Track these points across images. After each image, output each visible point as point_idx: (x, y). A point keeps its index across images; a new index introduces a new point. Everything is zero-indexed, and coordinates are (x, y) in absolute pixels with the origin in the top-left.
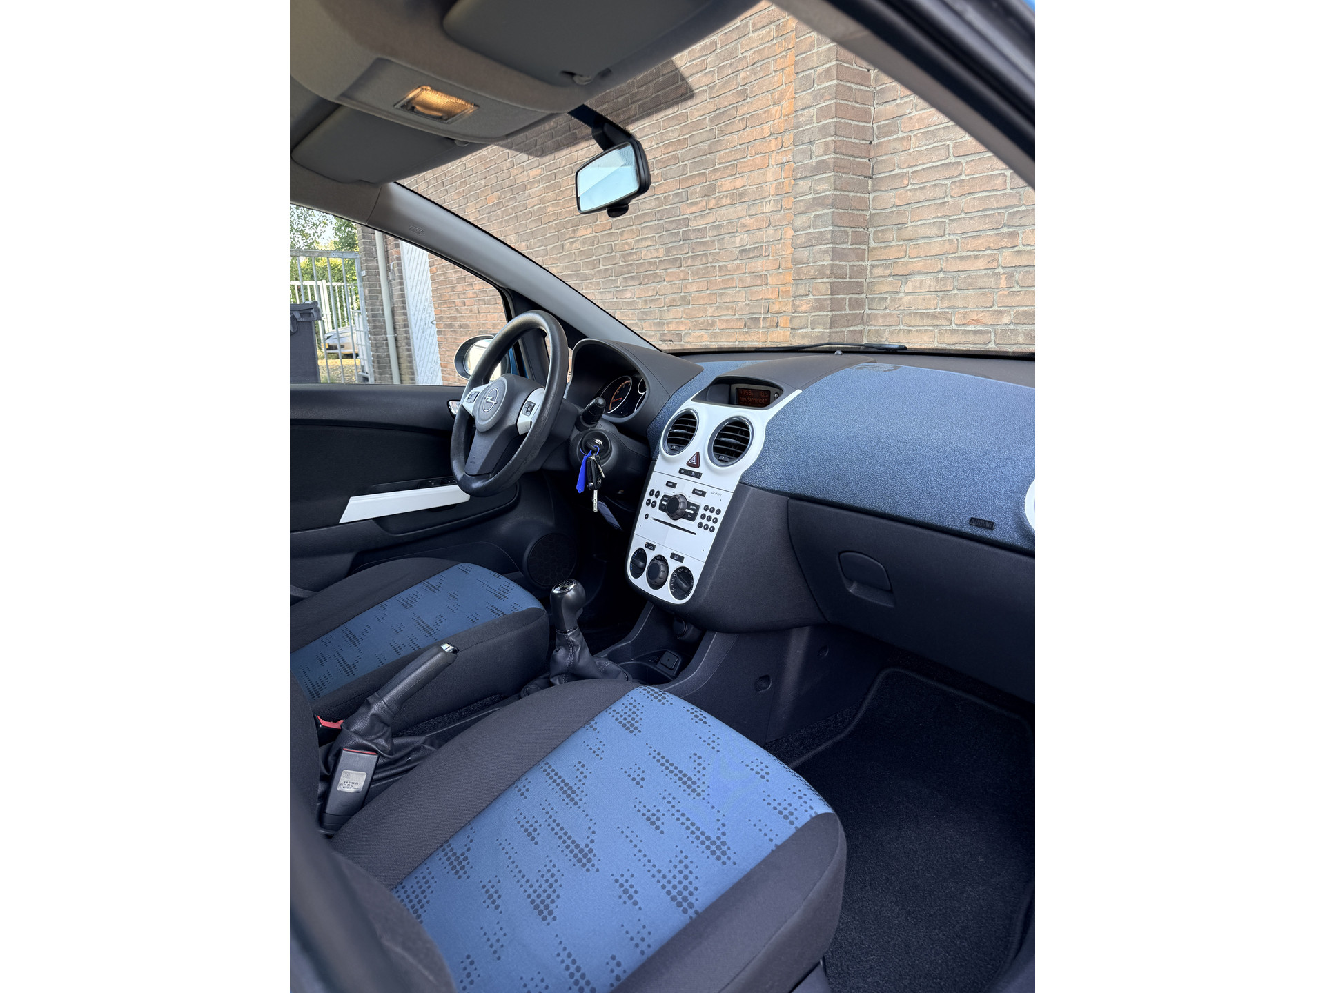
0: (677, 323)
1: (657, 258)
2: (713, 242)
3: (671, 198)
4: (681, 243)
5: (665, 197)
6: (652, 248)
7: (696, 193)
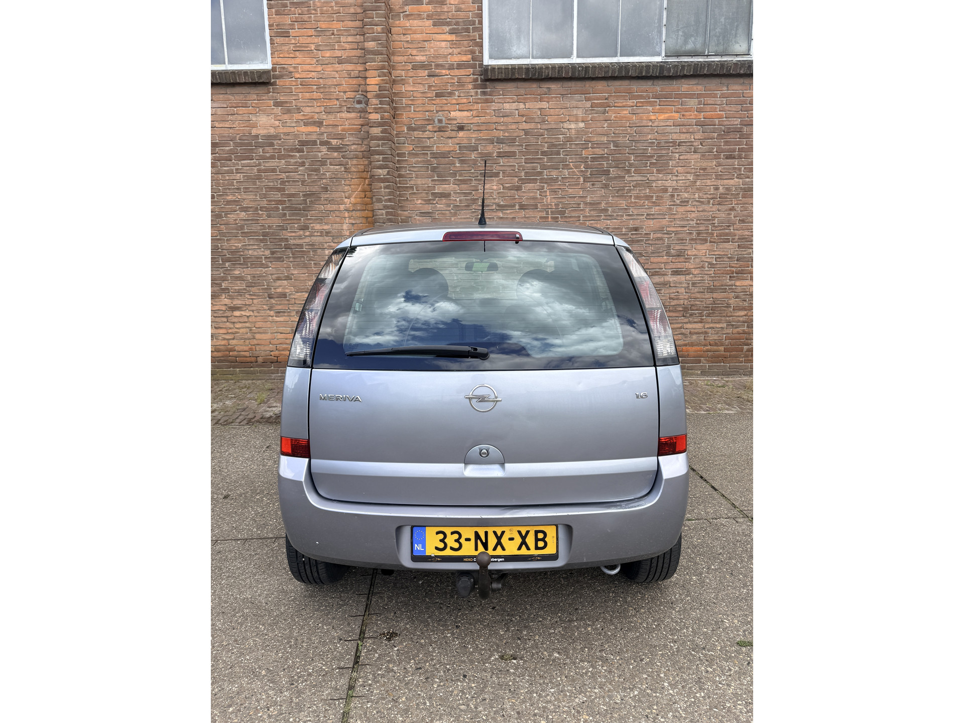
0: (283, 288)
1: (263, 255)
2: (310, 251)
3: (274, 227)
4: (283, 249)
5: (268, 226)
6: (258, 250)
7: (295, 227)
